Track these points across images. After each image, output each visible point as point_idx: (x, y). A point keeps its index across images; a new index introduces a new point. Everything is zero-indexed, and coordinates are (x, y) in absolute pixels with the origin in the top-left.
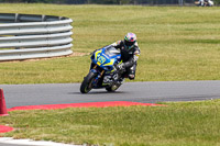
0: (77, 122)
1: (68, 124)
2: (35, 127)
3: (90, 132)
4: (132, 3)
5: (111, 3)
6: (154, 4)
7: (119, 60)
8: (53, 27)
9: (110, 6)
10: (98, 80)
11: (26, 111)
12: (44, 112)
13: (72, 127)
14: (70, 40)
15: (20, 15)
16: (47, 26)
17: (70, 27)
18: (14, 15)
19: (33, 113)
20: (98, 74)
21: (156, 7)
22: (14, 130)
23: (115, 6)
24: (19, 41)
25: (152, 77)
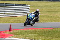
0: (31, 33)
1: (29, 34)
2: (20, 35)
3: (34, 36)
4: (46, 1)
5: (40, 1)
6: (52, 1)
7: (34, 17)
8: (24, 7)
9: (40, 2)
10: (29, 22)
11: (17, 30)
12: (22, 31)
13: (30, 35)
14: (29, 11)
15: (16, 4)
16: (23, 7)
17: (29, 7)
18: (14, 4)
19: (19, 31)
20: (29, 21)
21: (53, 2)
22: (14, 35)
23: (42, 2)
24: (15, 11)
25: (52, 21)
